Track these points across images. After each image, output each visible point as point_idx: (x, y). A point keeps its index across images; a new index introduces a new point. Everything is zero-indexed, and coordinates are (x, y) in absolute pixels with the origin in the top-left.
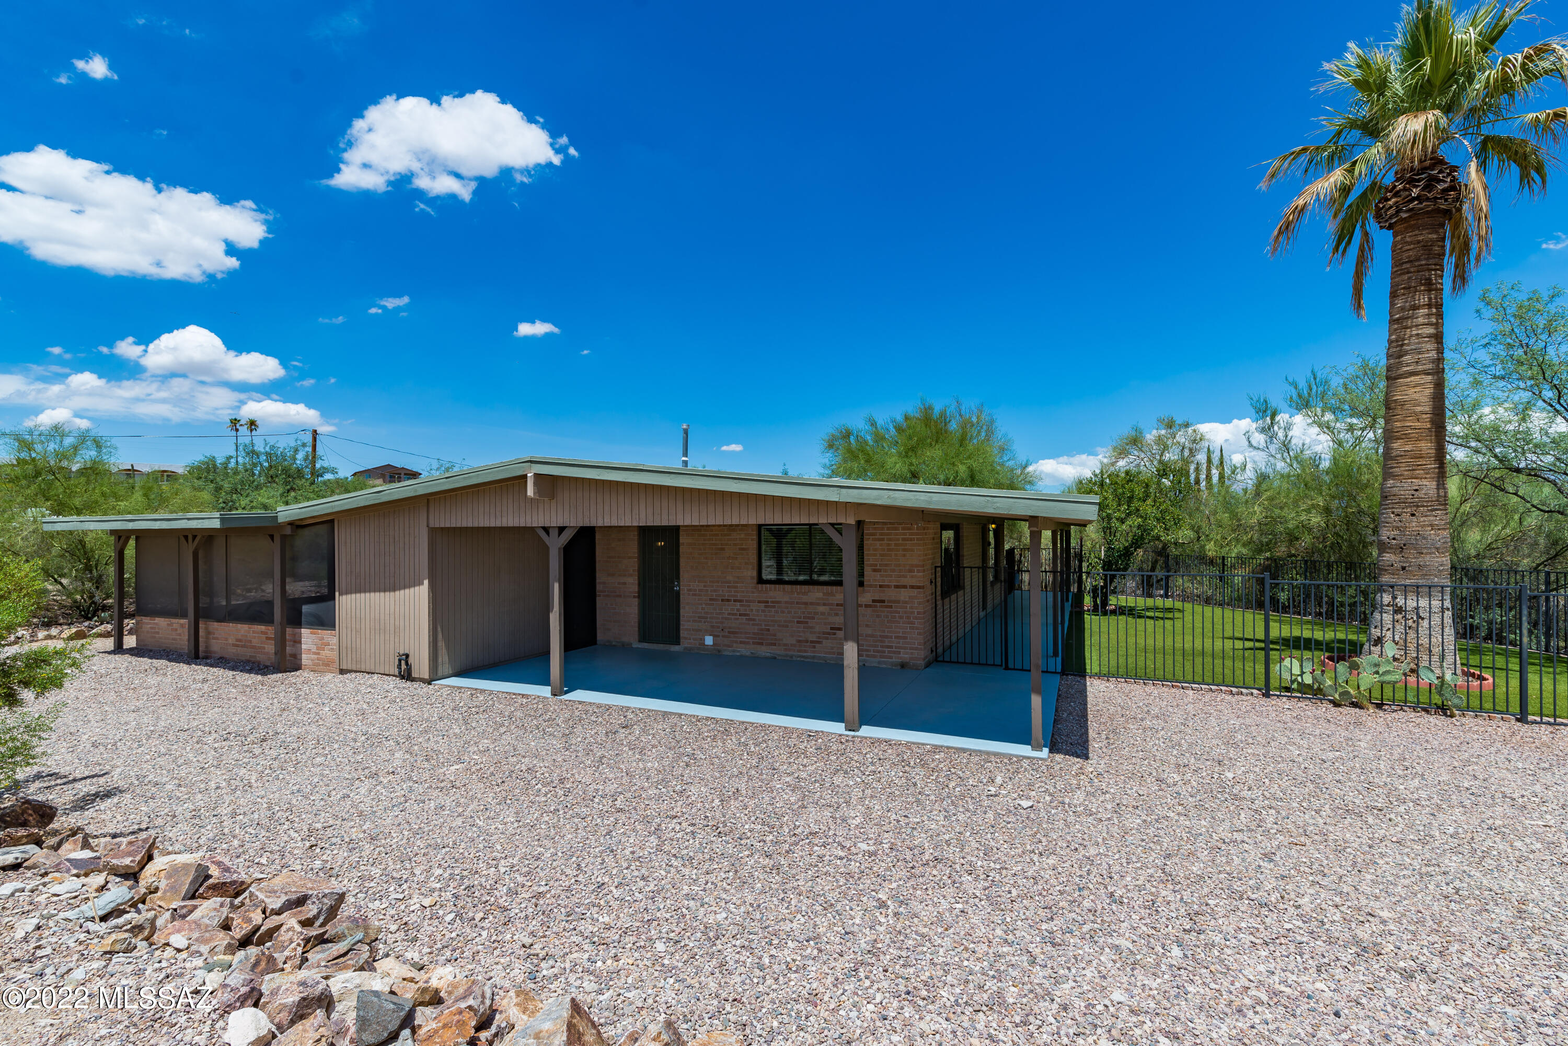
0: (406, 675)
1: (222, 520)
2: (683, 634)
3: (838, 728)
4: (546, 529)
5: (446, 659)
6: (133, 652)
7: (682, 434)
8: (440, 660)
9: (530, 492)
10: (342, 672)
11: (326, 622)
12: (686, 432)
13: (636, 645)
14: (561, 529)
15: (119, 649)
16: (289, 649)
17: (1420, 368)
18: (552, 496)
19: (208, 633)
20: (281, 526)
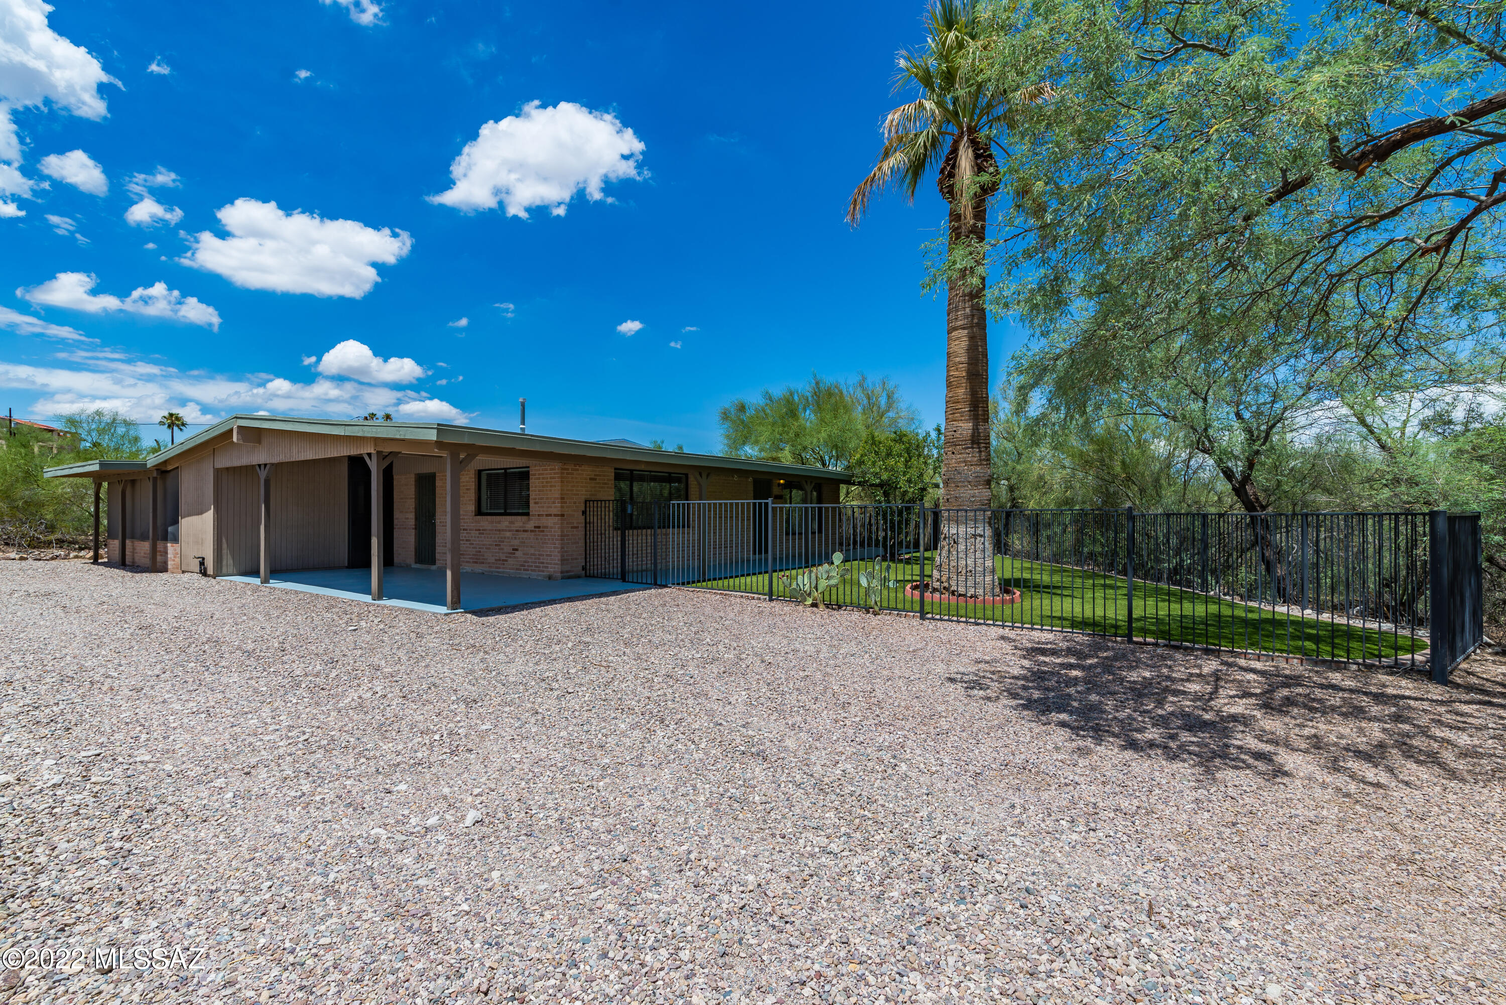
0: (204, 573)
1: (101, 465)
2: (438, 556)
3: (368, 598)
4: (259, 466)
5: (231, 562)
6: (103, 564)
7: (520, 407)
8: (224, 563)
9: (235, 439)
10: (183, 572)
11: (176, 539)
12: (523, 405)
13: (414, 566)
14: (265, 465)
15: (95, 560)
16: (159, 558)
17: (959, 323)
18: (259, 442)
19: (134, 549)
20: (150, 470)
